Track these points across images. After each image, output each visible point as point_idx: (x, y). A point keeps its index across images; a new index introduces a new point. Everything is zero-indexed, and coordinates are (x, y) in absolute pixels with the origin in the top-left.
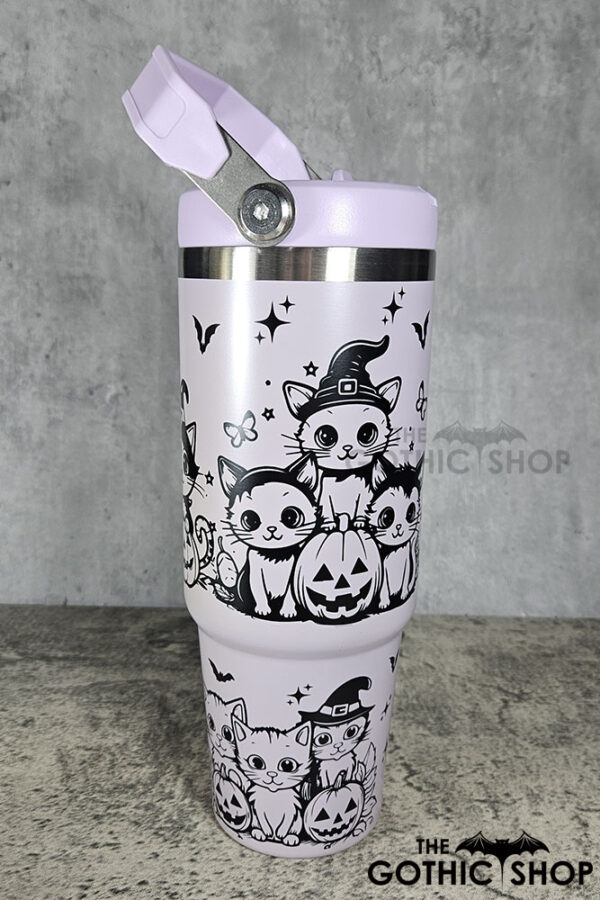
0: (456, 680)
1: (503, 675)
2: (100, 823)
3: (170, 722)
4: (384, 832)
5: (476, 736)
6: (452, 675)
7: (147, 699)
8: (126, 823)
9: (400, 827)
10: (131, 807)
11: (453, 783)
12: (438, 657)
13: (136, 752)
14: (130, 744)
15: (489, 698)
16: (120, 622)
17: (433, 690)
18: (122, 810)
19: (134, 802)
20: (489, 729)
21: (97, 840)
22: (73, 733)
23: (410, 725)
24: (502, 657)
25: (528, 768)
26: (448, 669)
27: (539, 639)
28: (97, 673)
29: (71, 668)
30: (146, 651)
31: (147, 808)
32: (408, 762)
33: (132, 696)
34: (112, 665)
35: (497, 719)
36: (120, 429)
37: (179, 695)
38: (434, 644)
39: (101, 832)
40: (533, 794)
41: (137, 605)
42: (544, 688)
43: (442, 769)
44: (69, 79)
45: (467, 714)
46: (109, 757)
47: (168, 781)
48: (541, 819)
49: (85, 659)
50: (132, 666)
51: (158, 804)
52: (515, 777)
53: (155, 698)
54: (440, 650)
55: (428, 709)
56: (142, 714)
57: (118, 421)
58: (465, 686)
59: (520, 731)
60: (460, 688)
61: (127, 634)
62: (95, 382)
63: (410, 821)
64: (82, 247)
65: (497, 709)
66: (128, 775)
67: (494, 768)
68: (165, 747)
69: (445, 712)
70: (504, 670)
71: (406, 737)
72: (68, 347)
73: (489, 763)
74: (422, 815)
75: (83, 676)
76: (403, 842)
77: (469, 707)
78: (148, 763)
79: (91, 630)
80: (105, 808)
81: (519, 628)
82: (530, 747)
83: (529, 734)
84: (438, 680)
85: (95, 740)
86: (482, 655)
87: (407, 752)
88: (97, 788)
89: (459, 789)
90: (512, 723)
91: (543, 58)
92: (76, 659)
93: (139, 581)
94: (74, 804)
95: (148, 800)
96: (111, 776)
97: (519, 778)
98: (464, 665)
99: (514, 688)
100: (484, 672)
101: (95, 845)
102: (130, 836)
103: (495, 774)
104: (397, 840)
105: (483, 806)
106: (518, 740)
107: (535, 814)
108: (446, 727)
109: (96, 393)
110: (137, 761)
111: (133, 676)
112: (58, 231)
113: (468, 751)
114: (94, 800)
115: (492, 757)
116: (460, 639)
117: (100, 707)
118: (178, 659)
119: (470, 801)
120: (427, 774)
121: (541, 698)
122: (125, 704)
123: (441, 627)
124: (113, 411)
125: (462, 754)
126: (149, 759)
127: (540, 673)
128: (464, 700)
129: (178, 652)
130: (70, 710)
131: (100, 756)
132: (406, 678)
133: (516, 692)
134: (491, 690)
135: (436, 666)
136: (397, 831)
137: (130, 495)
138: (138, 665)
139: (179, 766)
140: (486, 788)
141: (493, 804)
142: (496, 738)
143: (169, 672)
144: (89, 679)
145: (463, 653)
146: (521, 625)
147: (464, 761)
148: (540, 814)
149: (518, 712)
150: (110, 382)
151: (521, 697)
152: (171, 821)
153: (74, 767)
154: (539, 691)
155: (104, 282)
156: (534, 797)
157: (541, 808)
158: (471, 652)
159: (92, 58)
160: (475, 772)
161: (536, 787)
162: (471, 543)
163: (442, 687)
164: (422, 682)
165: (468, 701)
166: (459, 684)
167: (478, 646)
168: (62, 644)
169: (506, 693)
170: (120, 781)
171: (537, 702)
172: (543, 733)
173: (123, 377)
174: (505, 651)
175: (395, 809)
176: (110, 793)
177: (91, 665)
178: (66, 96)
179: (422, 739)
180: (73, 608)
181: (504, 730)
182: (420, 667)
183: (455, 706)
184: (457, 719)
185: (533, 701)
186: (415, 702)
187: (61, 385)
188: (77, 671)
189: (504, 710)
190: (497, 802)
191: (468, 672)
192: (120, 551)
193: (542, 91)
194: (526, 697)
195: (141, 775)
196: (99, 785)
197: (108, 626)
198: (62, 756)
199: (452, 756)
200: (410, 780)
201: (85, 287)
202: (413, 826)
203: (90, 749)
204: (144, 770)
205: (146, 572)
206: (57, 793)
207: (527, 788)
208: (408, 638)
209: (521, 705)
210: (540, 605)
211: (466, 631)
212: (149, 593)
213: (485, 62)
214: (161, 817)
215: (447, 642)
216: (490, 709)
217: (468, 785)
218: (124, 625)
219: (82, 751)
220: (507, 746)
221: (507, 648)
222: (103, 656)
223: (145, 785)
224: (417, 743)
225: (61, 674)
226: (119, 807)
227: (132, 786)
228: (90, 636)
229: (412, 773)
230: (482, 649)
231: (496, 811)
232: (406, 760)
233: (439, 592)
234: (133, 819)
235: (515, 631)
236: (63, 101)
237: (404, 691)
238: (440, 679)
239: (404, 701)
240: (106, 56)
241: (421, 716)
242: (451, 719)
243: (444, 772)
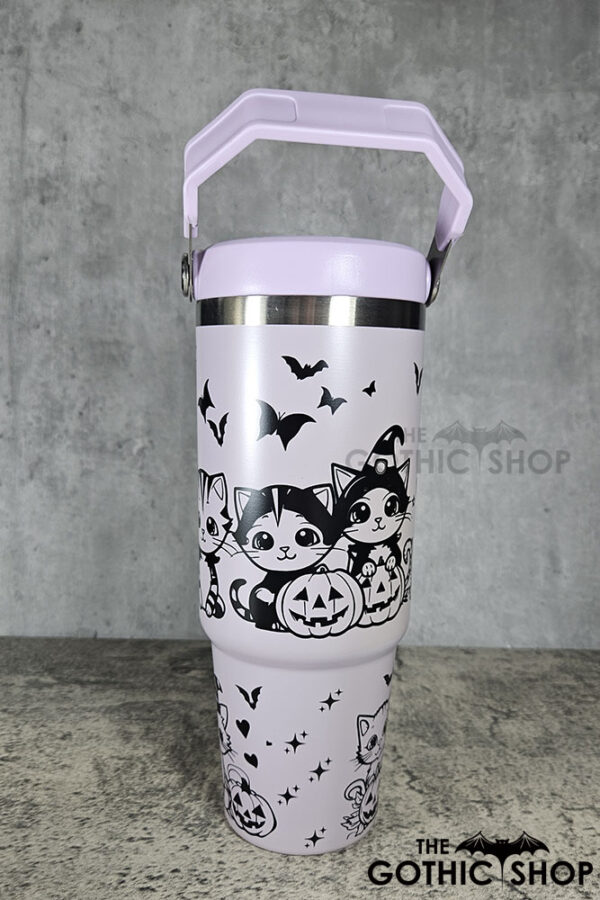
0: (450, 701)
1: (492, 696)
2: (136, 821)
3: (195, 736)
4: (390, 828)
5: (470, 747)
6: (447, 697)
7: (173, 717)
8: (158, 821)
9: (405, 823)
10: (162, 808)
11: (450, 787)
12: (434, 681)
13: (165, 761)
14: (159, 754)
15: (480, 716)
16: (146, 652)
17: (429, 709)
18: (154, 810)
19: (165, 803)
20: (481, 742)
21: (132, 835)
22: (107, 745)
23: (410, 738)
24: (491, 681)
25: (517, 774)
26: (443, 691)
27: (524, 666)
28: (126, 694)
29: (103, 691)
30: (170, 676)
31: (177, 808)
32: (410, 769)
33: (159, 713)
34: (140, 688)
35: (488, 733)
36: (147, 479)
37: (201, 713)
38: (430, 671)
39: (136, 828)
40: (523, 796)
41: (161, 638)
42: (529, 708)
43: (441, 775)
44: (102, 167)
45: (461, 729)
46: (141, 766)
47: (195, 785)
48: (529, 816)
49: (115, 683)
50: (158, 689)
51: (186, 805)
52: (506, 782)
53: (180, 716)
54: (435, 675)
55: (426, 725)
56: (169, 729)
57: (144, 472)
58: (458, 705)
59: (509, 743)
60: (455, 708)
61: (153, 662)
62: (124, 436)
63: (413, 818)
64: (113, 316)
65: (487, 725)
66: (158, 780)
67: (487, 774)
68: (191, 757)
69: (442, 727)
70: (492, 692)
71: (407, 748)
72: (100, 405)
73: (482, 771)
74: (424, 813)
75: (114, 698)
76: (407, 835)
77: (463, 723)
78: (176, 770)
79: (120, 659)
80: (138, 808)
81: (505, 657)
82: (518, 756)
83: (518, 745)
84: (435, 701)
85: (127, 751)
86: (473, 679)
87: (409, 760)
88: (131, 792)
89: (456, 791)
90: (502, 737)
91: (524, 153)
92: (107, 683)
93: (162, 616)
94: (110, 804)
95: (177, 802)
96: (142, 781)
97: (510, 783)
98: (457, 688)
99: (502, 707)
100: (475, 694)
101: (131, 840)
102: (163, 831)
103: (489, 779)
104: (403, 834)
105: (478, 806)
106: (507, 750)
107: (525, 812)
108: (443, 740)
109: (124, 447)
110: (166, 768)
111: (159, 698)
112: (91, 301)
113: (462, 759)
114: (128, 802)
115: (485, 764)
116: (453, 666)
117: (131, 723)
118: (199, 683)
119: (467, 802)
120: (428, 779)
121: (527, 715)
122: (153, 721)
123: (435, 656)
124: (140, 464)
125: (458, 762)
126: (177, 767)
127: (526, 695)
128: (458, 717)
129: (199, 677)
130: (104, 725)
131: (132, 765)
132: (405, 699)
133: (505, 710)
134: (483, 709)
135: (432, 689)
136: (403, 827)
137: (154, 538)
138: (164, 688)
139: (204, 773)
140: (480, 790)
141: (488, 804)
142: (488, 749)
143: (192, 694)
144: (120, 700)
145: (456, 678)
146: (507, 655)
147: (460, 768)
148: (530, 813)
149: (507, 727)
150: (137, 437)
151: (509, 715)
152: (198, 818)
153: (109, 773)
154: (525, 709)
155: (132, 347)
156: (524, 799)
157: (530, 808)
158: (463, 677)
159: (123, 149)
160: (470, 777)
161: (525, 790)
162: (462, 582)
163: (438, 707)
164: (420, 703)
165: (462, 718)
166: (454, 704)
167: (469, 672)
168: (94, 670)
169: (496, 711)
170: (151, 786)
171: (524, 719)
172: (529, 745)
173: (149, 432)
174: (493, 676)
175: (400, 809)
176: (143, 796)
177: (121, 688)
178: (100, 182)
179: (422, 750)
180: (103, 640)
181: (495, 742)
182: (417, 690)
183: (450, 722)
184: (453, 733)
185: (520, 718)
186: (414, 719)
187: (92, 439)
188: (108, 693)
189: (494, 726)
190: (491, 802)
191: (462, 694)
192: (145, 589)
193: (524, 180)
194: (514, 715)
195: (170, 781)
196: (133, 789)
197: (136, 655)
198: (98, 764)
199: (449, 764)
200: (412, 784)
201: (114, 351)
202: (416, 822)
203: (124, 758)
204: (173, 776)
205: (168, 607)
206: (95, 795)
207: (518, 791)
208: (406, 666)
209: (509, 721)
210: (523, 637)
211: (458, 660)
212: (171, 627)
213: (472, 155)
214: (189, 815)
215: (441, 669)
216: (482, 725)
217: (464, 788)
218: (150, 654)
219: (116, 761)
220: (498, 755)
221: (495, 674)
222: (132, 680)
223: (174, 789)
224: (417, 753)
225: (95, 695)
226: (151, 807)
227: (162, 790)
228: (119, 664)
229: (414, 778)
230: (473, 675)
231: (490, 810)
232: (409, 768)
233: (433, 626)
234: (164, 817)
235: (503, 660)
236: (96, 187)
237: (404, 710)
238: (436, 699)
239: (404, 718)
240: (136, 147)
241: (420, 731)
242: (448, 733)
243: (442, 778)
